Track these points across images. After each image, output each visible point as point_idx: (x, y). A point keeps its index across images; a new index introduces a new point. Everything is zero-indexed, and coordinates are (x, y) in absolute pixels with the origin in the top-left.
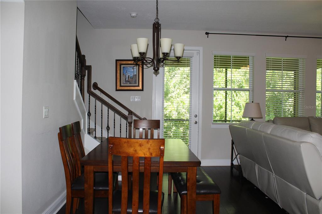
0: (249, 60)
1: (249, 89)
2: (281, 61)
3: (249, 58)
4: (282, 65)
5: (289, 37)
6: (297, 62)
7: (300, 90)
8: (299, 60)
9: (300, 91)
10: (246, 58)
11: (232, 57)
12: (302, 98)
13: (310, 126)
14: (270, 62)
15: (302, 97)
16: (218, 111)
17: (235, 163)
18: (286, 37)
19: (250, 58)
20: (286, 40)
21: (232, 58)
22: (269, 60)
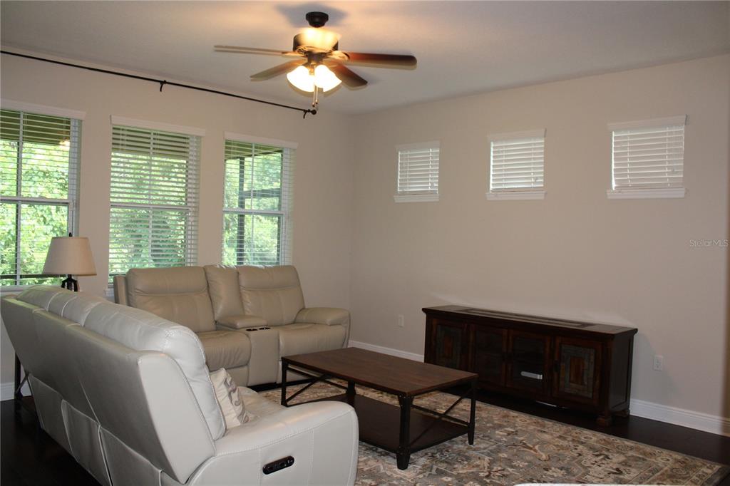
0: (68, 128)
1: (68, 201)
2: (150, 138)
3: (68, 122)
4: (152, 146)
5: (169, 85)
6: (185, 143)
7: (190, 207)
8: (188, 139)
9: (190, 209)
10: (61, 122)
11: (22, 116)
12: (193, 223)
13: (208, 286)
14: (121, 137)
15: (194, 221)
16: (5, 248)
17: (26, 391)
18: (163, 83)
19: (72, 123)
20: (161, 91)
21: (22, 119)
22: (121, 132)
